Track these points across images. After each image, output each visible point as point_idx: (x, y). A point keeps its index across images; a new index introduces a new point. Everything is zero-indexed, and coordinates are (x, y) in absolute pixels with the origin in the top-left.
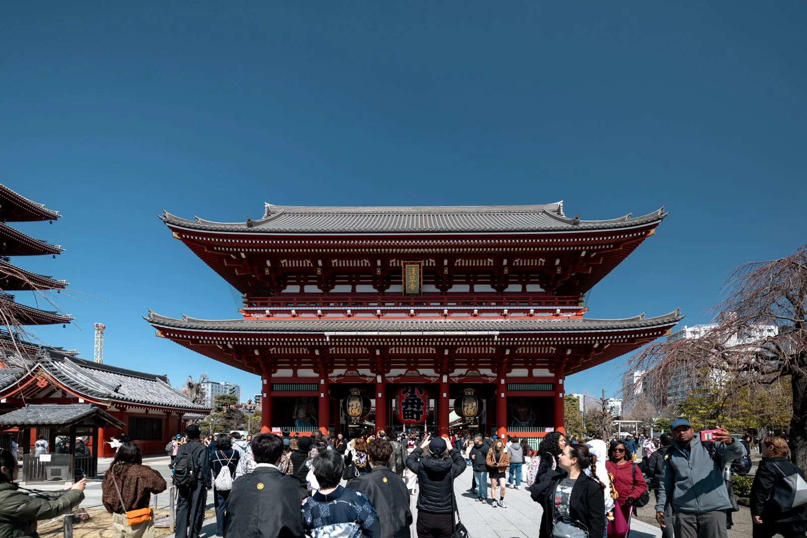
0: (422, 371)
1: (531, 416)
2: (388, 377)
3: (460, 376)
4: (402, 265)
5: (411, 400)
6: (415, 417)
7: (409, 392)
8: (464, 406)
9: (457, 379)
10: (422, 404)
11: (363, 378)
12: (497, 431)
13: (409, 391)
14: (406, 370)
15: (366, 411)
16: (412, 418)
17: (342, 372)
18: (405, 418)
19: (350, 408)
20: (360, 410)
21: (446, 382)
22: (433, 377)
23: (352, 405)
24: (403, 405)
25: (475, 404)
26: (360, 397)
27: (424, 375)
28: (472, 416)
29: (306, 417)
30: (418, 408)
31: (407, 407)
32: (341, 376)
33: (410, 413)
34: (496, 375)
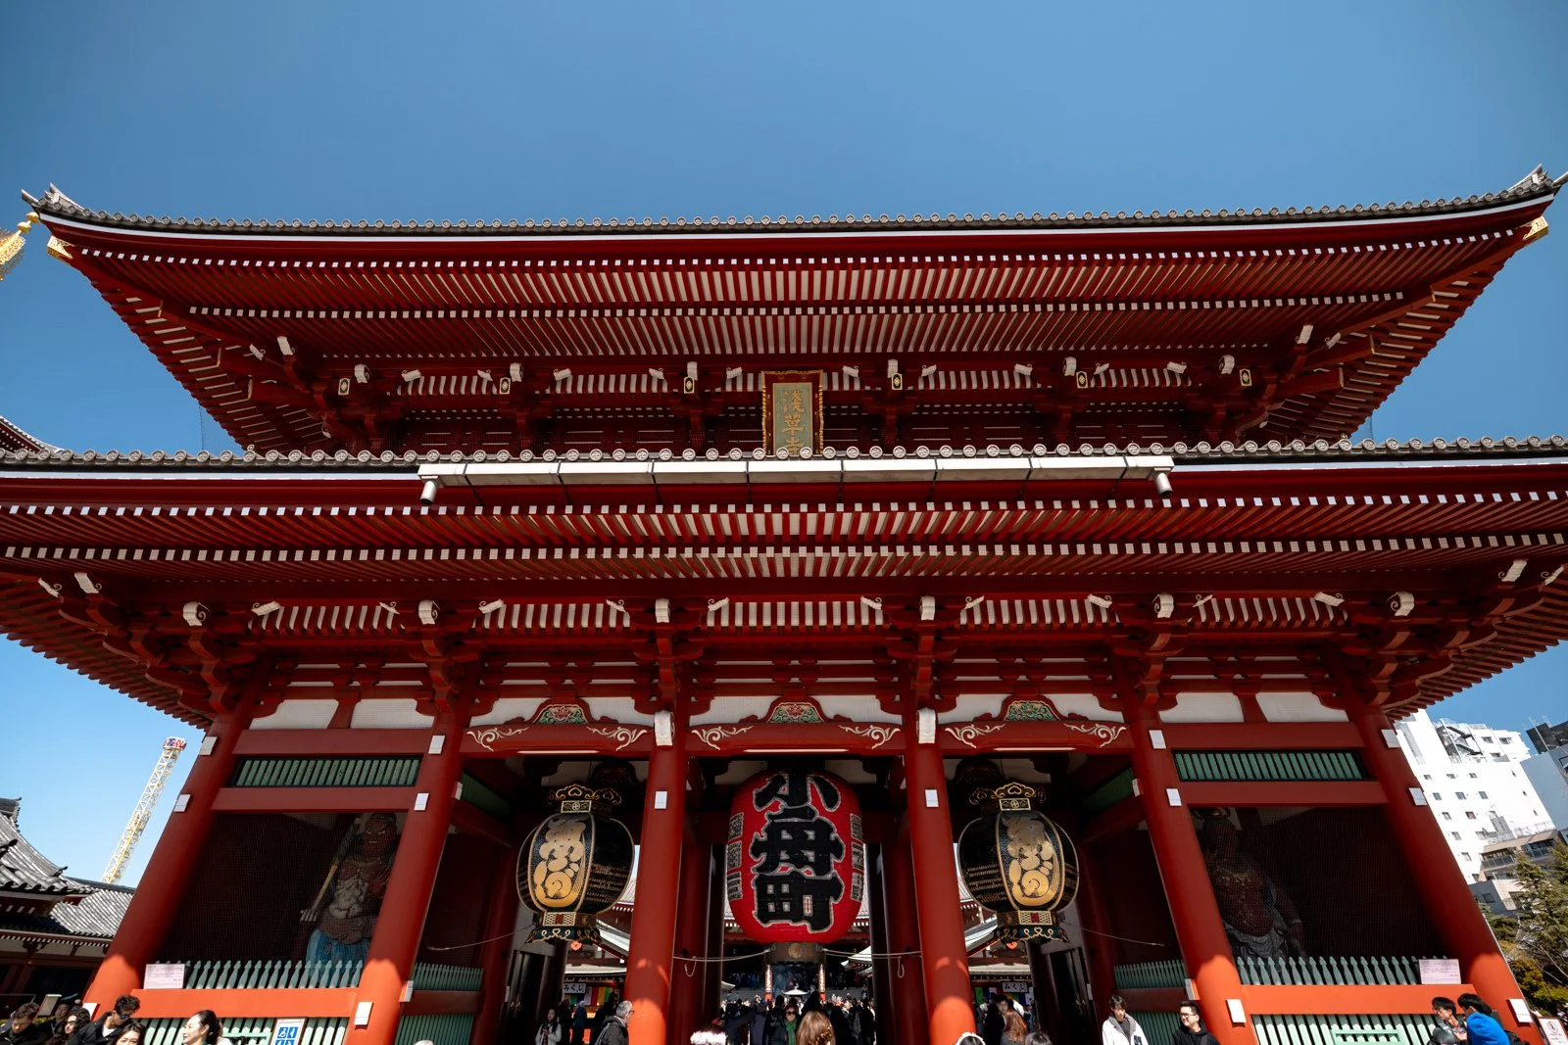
0: (833, 705)
1: (1278, 907)
2: (699, 727)
3: (983, 720)
4: (762, 387)
5: (790, 827)
6: (808, 911)
7: (782, 797)
8: (1008, 859)
9: (974, 732)
10: (837, 849)
11: (604, 732)
12: (1194, 976)
13: (784, 790)
14: (772, 699)
15: (608, 886)
16: (797, 914)
17: (525, 707)
18: (765, 916)
19: (541, 868)
20: (580, 878)
21: (932, 741)
22: (876, 724)
23: (552, 857)
24: (757, 855)
25: (1048, 849)
26: (587, 823)
27: (840, 720)
28: (1044, 907)
29: (360, 915)
30: (821, 866)
31: (772, 863)
32: (518, 722)
33: (785, 888)
34: (1118, 716)
